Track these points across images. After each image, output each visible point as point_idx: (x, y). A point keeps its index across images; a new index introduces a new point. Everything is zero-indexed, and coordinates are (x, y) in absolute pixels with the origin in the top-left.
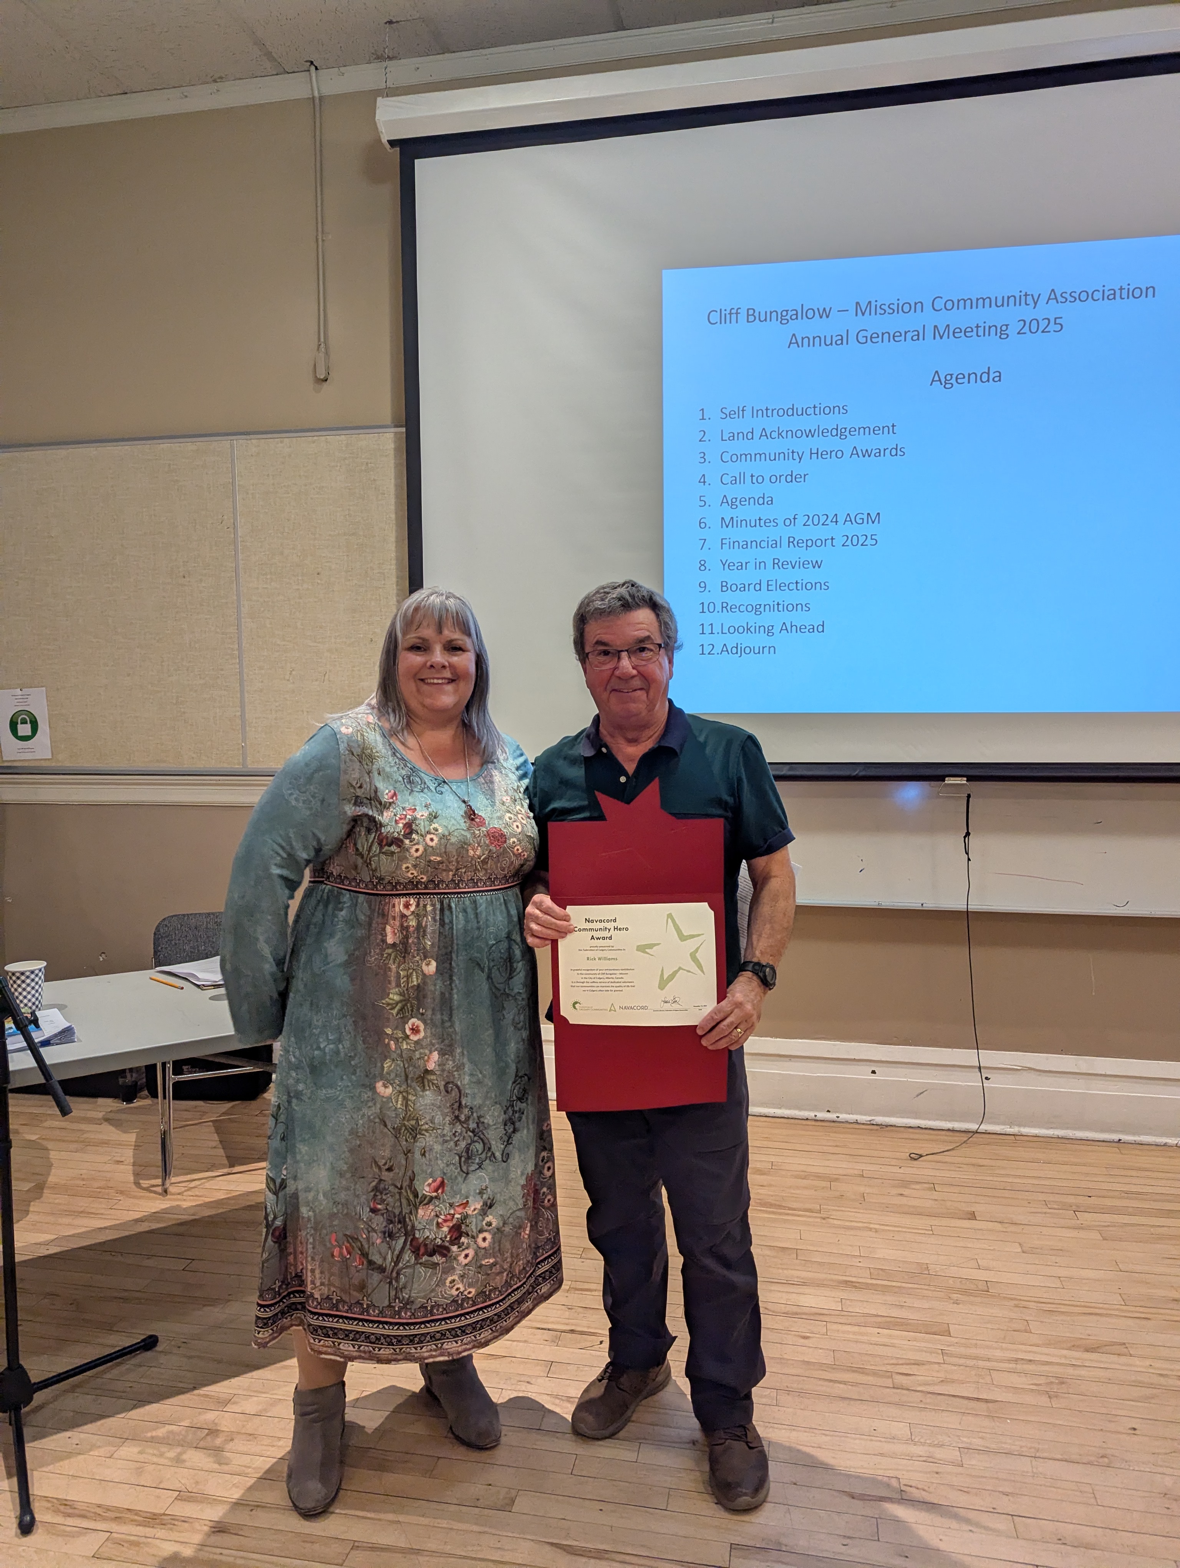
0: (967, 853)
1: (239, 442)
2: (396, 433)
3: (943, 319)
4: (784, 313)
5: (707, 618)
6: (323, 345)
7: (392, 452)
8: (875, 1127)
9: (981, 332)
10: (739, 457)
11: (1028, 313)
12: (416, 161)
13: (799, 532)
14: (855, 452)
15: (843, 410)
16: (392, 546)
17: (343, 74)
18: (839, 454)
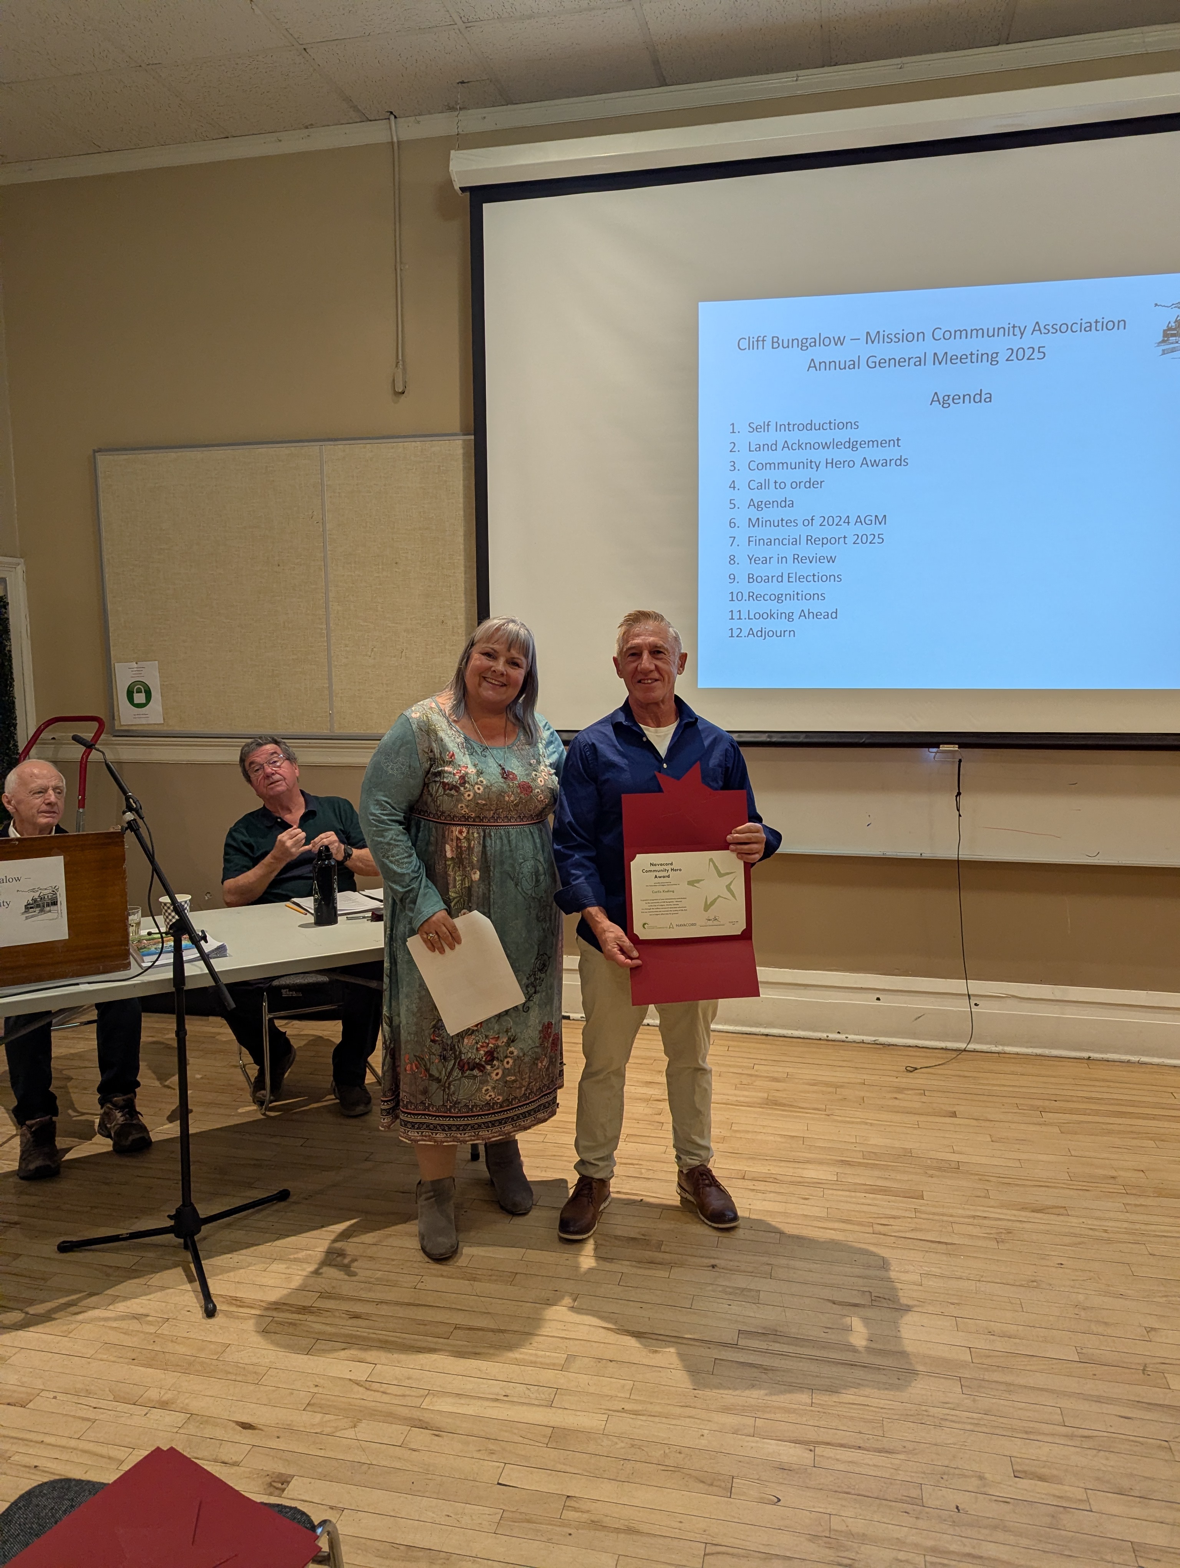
0: (958, 810)
1: (328, 447)
2: (464, 440)
3: (941, 348)
4: (804, 341)
5: (736, 606)
6: (401, 363)
7: (461, 457)
8: (878, 1046)
9: (974, 360)
10: (764, 466)
11: (1015, 342)
12: (484, 205)
13: (816, 531)
14: (865, 462)
15: (855, 425)
16: (461, 539)
17: (419, 122)
18: (851, 464)
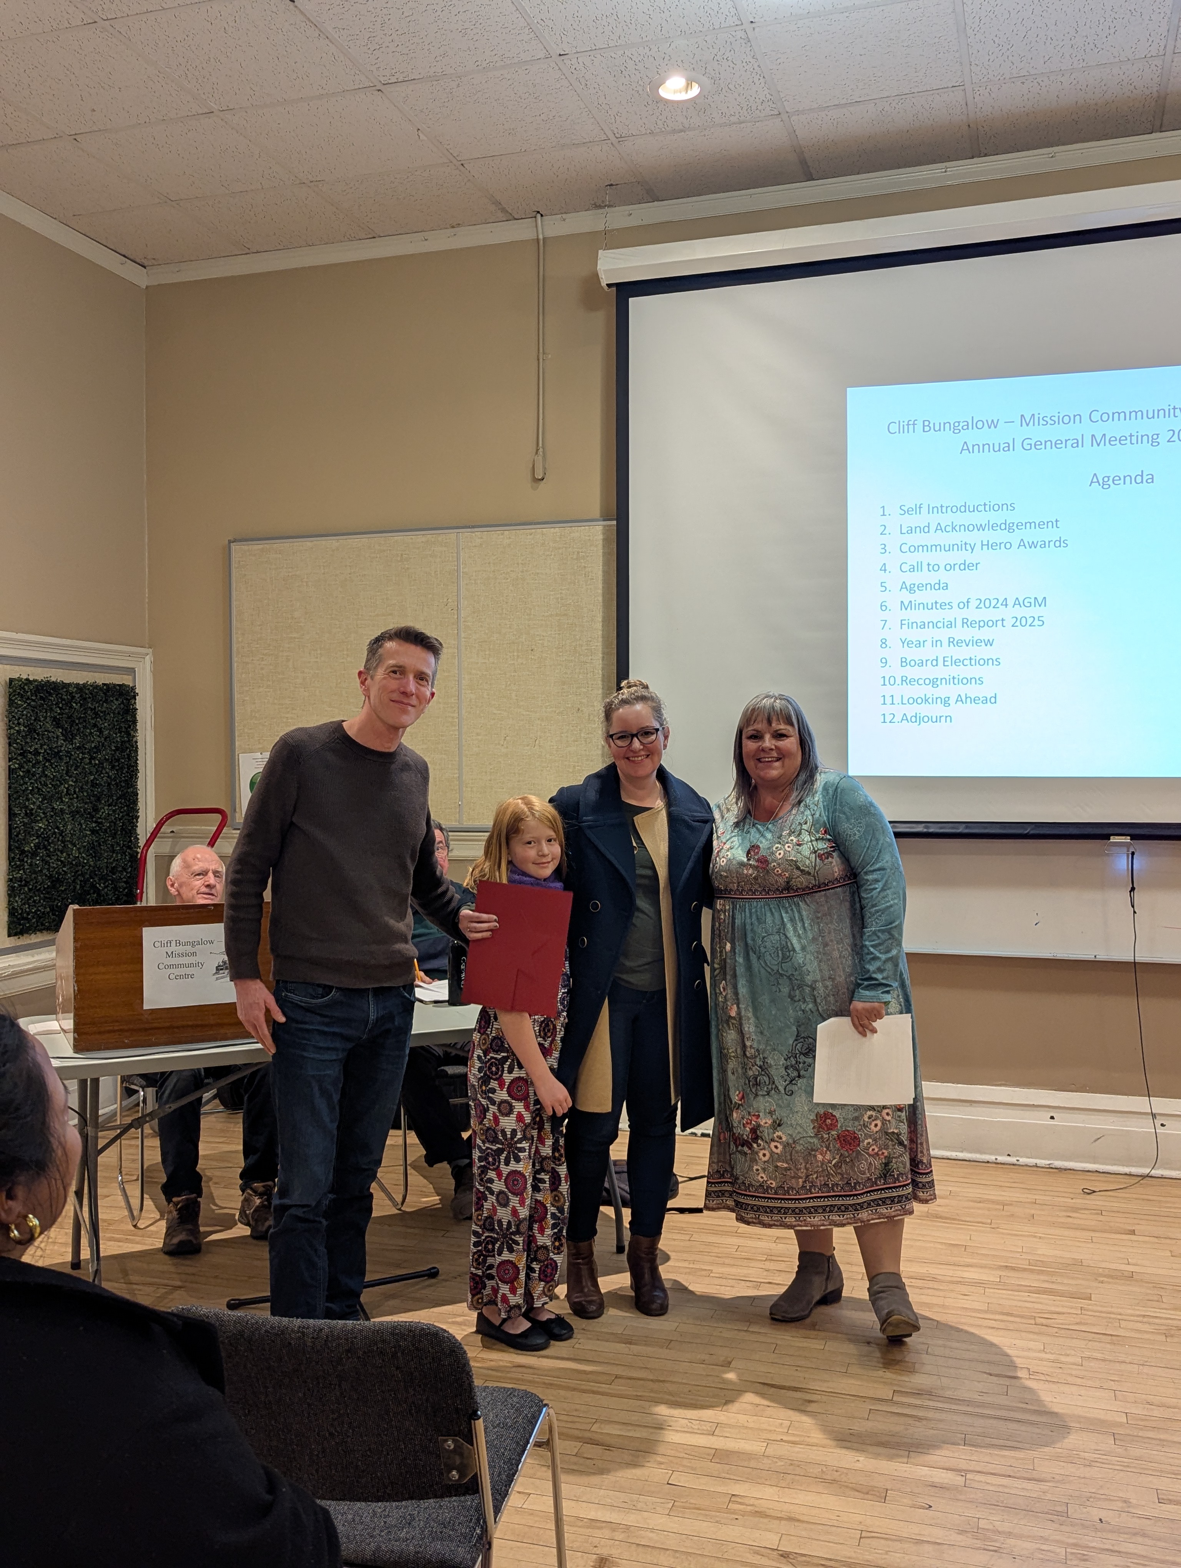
0: (1133, 906)
1: (465, 534)
2: (604, 526)
3: (1098, 430)
4: (957, 424)
5: (888, 690)
6: (541, 449)
7: (601, 542)
8: (1053, 1171)
9: (1134, 441)
10: (916, 548)
11: (1176, 423)
12: (630, 299)
13: (972, 614)
14: (1022, 544)
15: (1012, 507)
16: (599, 625)
17: (564, 220)
18: (1008, 546)
